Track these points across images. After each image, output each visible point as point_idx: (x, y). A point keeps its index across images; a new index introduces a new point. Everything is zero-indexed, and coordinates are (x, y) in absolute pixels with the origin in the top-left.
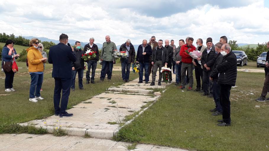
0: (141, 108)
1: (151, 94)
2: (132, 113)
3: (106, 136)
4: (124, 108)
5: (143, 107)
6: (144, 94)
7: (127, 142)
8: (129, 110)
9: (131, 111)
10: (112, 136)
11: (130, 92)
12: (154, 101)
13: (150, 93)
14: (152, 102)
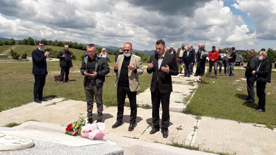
1: (191, 84)
6: (186, 84)
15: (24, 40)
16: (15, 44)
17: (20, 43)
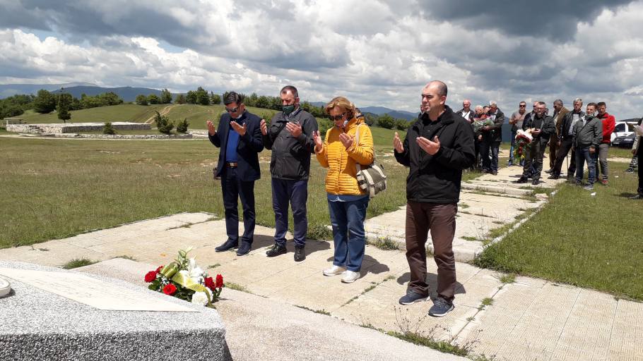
0: (516, 218)
1: (531, 197)
2: (500, 226)
3: (460, 257)
4: (485, 216)
5: (518, 218)
6: (517, 196)
7: (498, 270)
8: (494, 220)
9: (498, 223)
10: (473, 258)
11: (490, 192)
12: (538, 208)
13: (527, 194)
14: (534, 210)
15: (189, 93)
16: (171, 101)
17: (181, 99)
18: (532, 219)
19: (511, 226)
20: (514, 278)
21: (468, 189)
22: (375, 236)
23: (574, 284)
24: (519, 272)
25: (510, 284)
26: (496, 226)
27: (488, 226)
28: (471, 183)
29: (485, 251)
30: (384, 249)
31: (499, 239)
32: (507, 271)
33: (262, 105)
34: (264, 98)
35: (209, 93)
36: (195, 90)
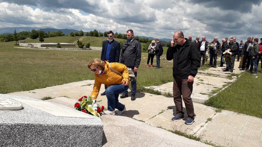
0: (223, 86)
1: (230, 77)
2: (216, 89)
3: (200, 101)
4: (210, 85)
5: (224, 86)
6: (224, 77)
7: (214, 107)
8: (214, 86)
9: (215, 88)
10: (204, 102)
11: (213, 75)
12: (232, 82)
13: (228, 76)
14: (231, 83)
15: (91, 32)
16: (84, 35)
17: (88, 34)
18: (230, 86)
19: (221, 89)
20: (221, 110)
21: (203, 73)
22: (164, 91)
23: (246, 114)
24: (223, 108)
25: (219, 113)
26: (214, 89)
27: (211, 89)
28: (205, 71)
29: (209, 99)
30: (167, 97)
31: (215, 94)
32: (218, 108)
33: (120, 37)
34: (120, 34)
35: (99, 32)
36: (93, 31)
